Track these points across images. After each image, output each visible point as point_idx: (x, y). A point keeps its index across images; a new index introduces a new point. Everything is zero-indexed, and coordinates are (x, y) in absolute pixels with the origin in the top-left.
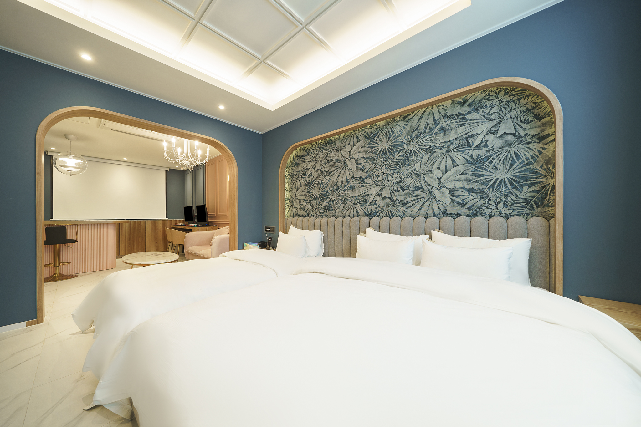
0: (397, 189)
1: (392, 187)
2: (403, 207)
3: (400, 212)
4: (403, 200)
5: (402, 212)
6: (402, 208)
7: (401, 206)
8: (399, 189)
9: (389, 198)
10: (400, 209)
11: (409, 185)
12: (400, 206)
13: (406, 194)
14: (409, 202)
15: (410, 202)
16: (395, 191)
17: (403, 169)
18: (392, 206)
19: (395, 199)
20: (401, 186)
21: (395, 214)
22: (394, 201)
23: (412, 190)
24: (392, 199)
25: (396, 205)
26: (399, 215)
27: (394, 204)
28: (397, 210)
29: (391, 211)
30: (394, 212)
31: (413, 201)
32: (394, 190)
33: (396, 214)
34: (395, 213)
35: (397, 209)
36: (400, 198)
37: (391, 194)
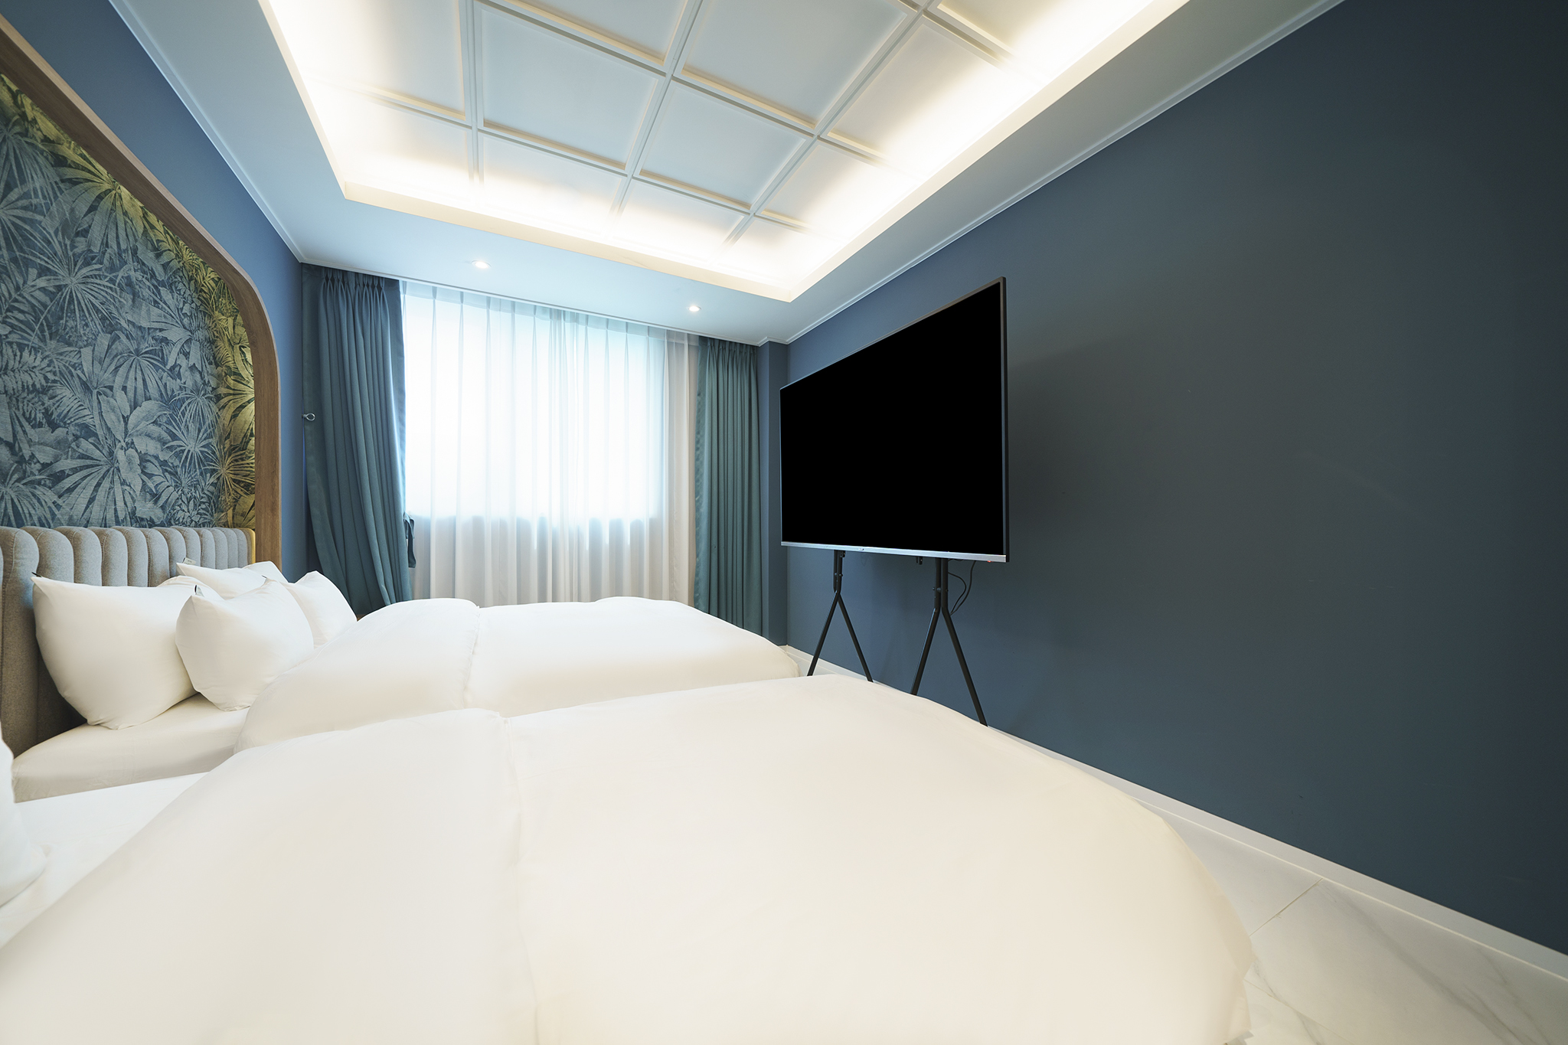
0: (33, 416)
1: (18, 401)
2: (50, 488)
3: (42, 505)
4: (52, 463)
5: (49, 507)
6: (49, 493)
7: (45, 485)
8: (40, 416)
9: (7, 444)
10: (42, 497)
11: (65, 412)
12: (43, 482)
13: (59, 443)
14: (67, 472)
15: (68, 475)
16: (28, 420)
17: (53, 344)
18: (19, 480)
19: (26, 452)
20: (46, 410)
21: (27, 515)
22: (26, 462)
23: (74, 435)
24: (17, 449)
25: (32, 478)
26: (40, 519)
27: (25, 472)
28: (35, 501)
29: (16, 500)
30: (25, 508)
31: (75, 470)
32: (24, 414)
33: (30, 513)
34: (26, 511)
35: (34, 495)
36: (44, 455)
37: (13, 429)
